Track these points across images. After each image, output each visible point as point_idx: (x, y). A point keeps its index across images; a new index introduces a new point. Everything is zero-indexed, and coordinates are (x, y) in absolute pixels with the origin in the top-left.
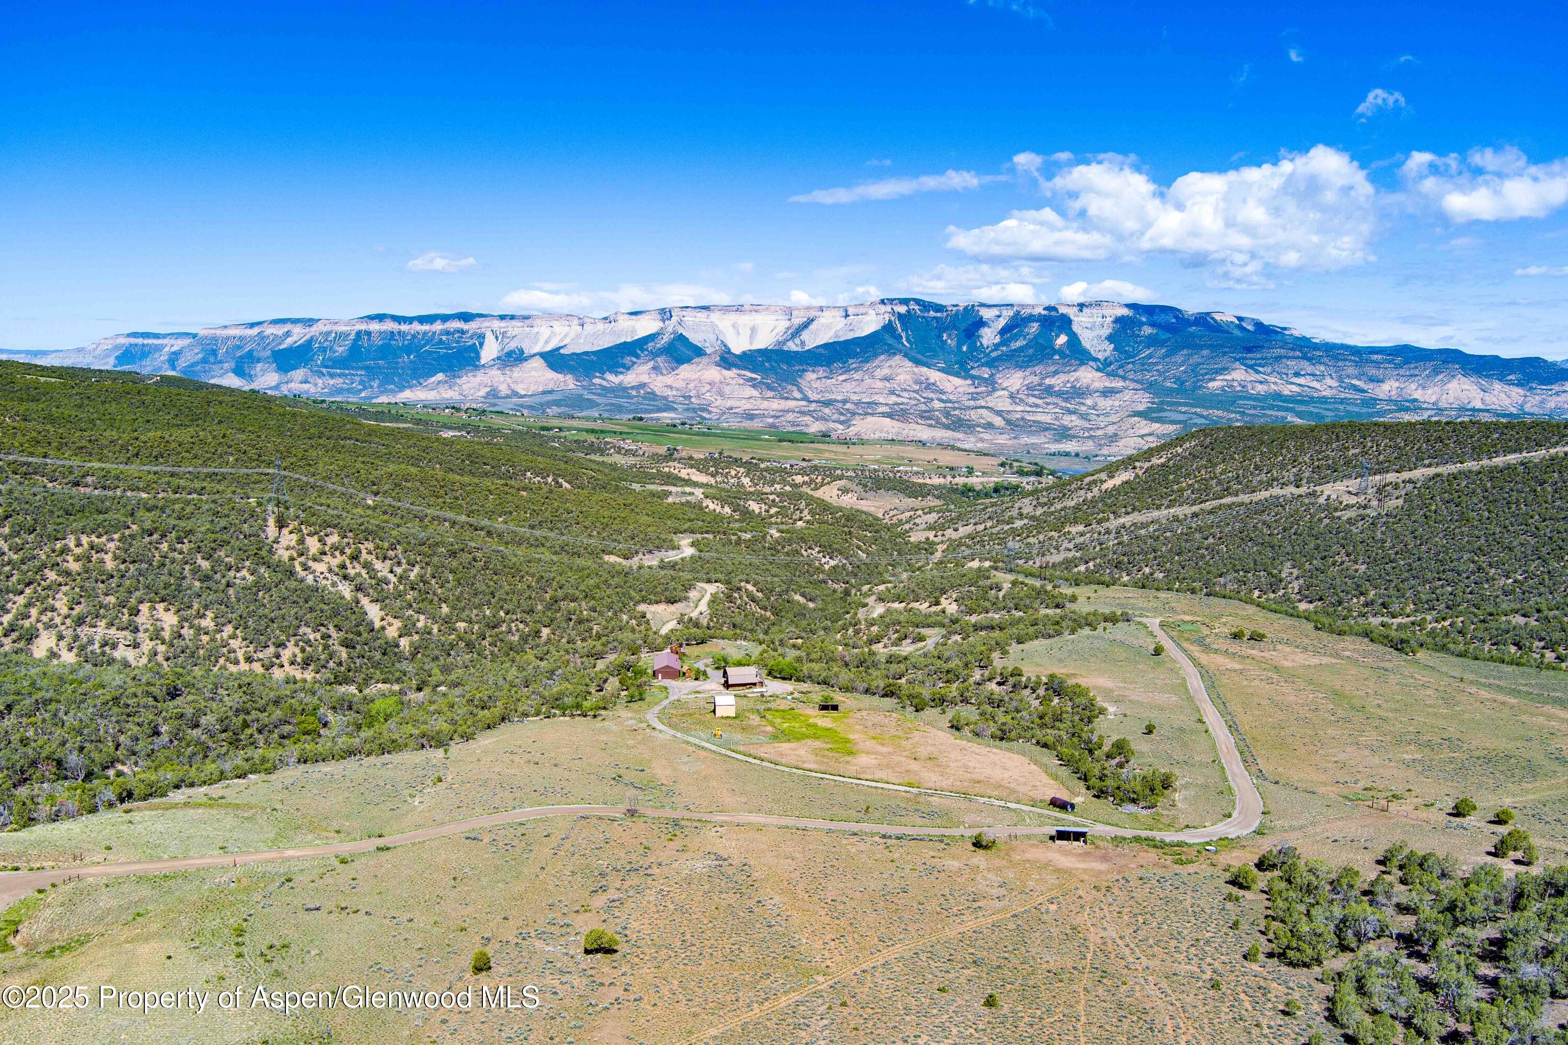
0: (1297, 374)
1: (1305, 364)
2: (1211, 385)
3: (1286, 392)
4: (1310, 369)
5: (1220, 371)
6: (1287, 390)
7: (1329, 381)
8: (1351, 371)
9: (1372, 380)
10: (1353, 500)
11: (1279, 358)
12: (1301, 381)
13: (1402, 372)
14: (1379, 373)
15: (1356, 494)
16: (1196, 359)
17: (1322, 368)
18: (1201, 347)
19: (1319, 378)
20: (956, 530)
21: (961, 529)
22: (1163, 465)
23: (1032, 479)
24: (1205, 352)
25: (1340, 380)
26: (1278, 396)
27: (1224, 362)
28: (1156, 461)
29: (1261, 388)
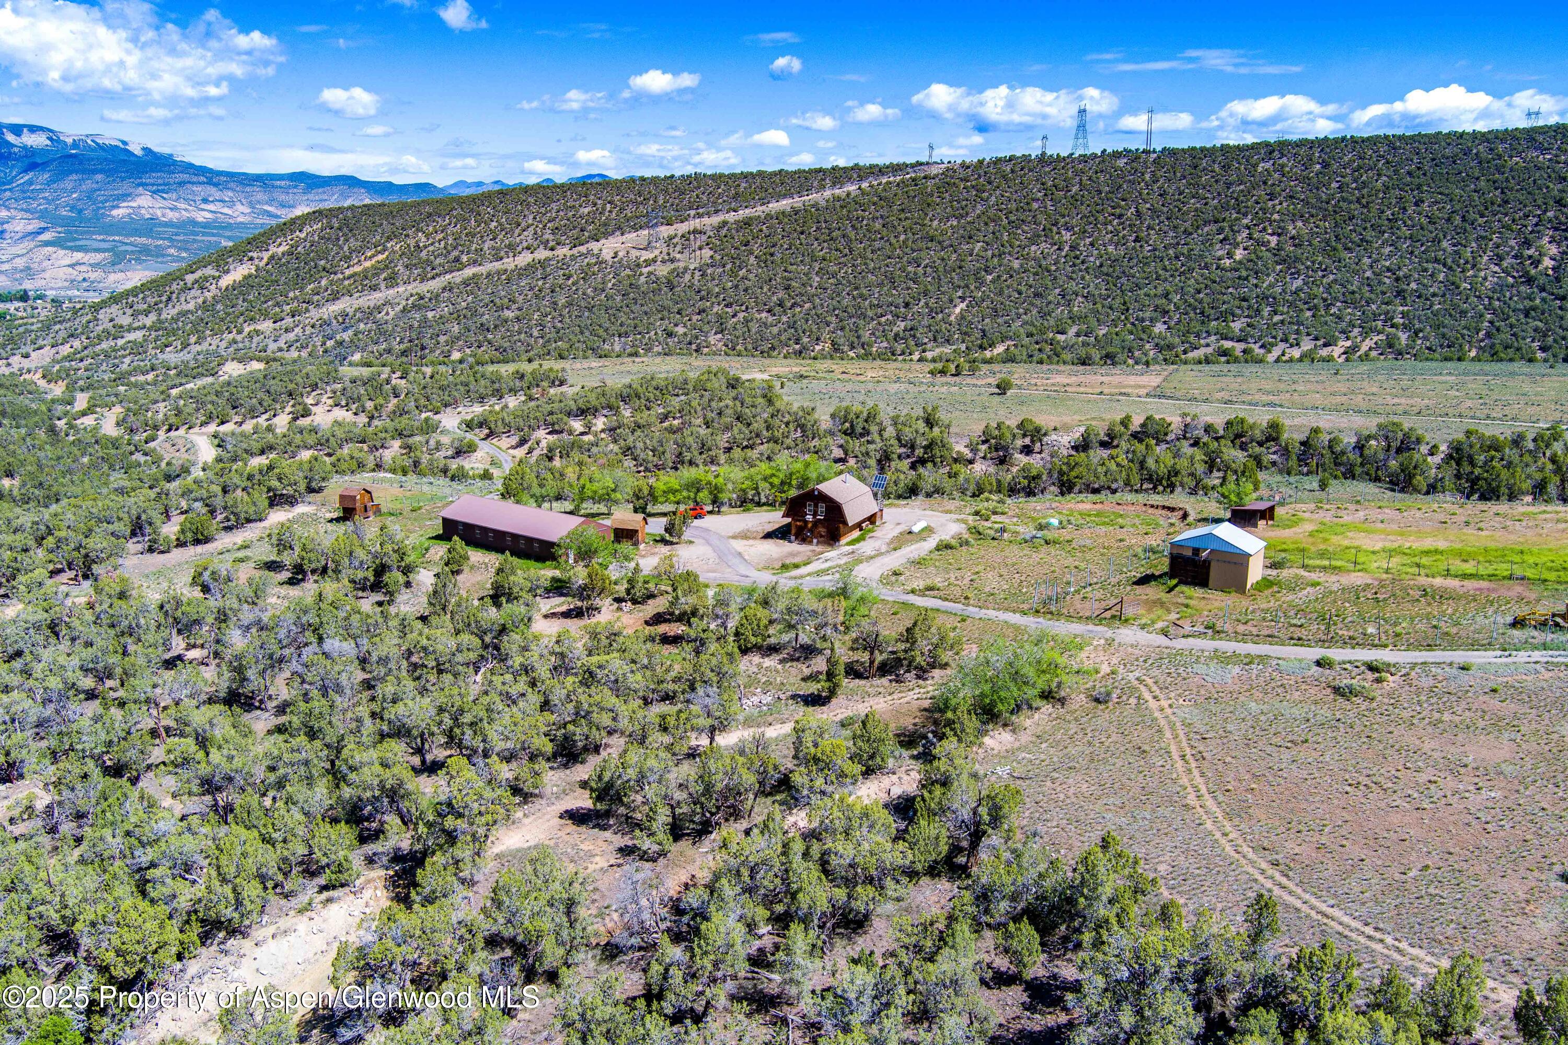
0: (205, 201)
1: (212, 190)
2: (115, 212)
3: (200, 219)
4: (218, 195)
5: (125, 197)
6: (201, 217)
7: (240, 208)
8: (260, 196)
9: (283, 205)
10: (647, 255)
11: (181, 184)
12: (211, 207)
13: (311, 196)
14: (289, 198)
15: (645, 249)
16: (88, 185)
17: (230, 194)
18: (94, 172)
19: (231, 204)
20: (26, 356)
21: (33, 355)
22: (290, 253)
23: (18, 304)
24: (99, 177)
25: (251, 205)
26: (193, 222)
27: (125, 187)
28: (273, 250)
29: (171, 215)
